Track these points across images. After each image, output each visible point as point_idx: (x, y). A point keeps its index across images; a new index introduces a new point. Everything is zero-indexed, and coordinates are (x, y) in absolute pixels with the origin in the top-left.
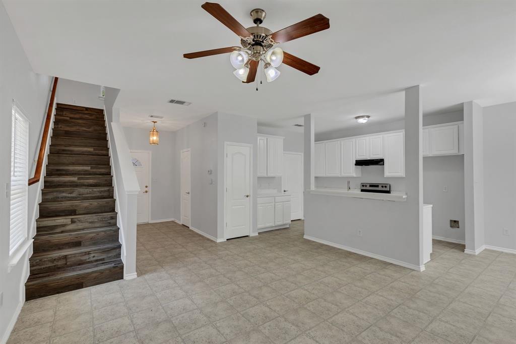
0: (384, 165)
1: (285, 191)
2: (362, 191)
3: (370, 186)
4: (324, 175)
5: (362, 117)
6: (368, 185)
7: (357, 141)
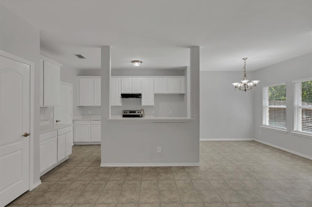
0: (141, 98)
1: (57, 121)
2: (124, 116)
3: (130, 112)
4: (93, 105)
5: (138, 61)
6: (129, 112)
7: (123, 80)
